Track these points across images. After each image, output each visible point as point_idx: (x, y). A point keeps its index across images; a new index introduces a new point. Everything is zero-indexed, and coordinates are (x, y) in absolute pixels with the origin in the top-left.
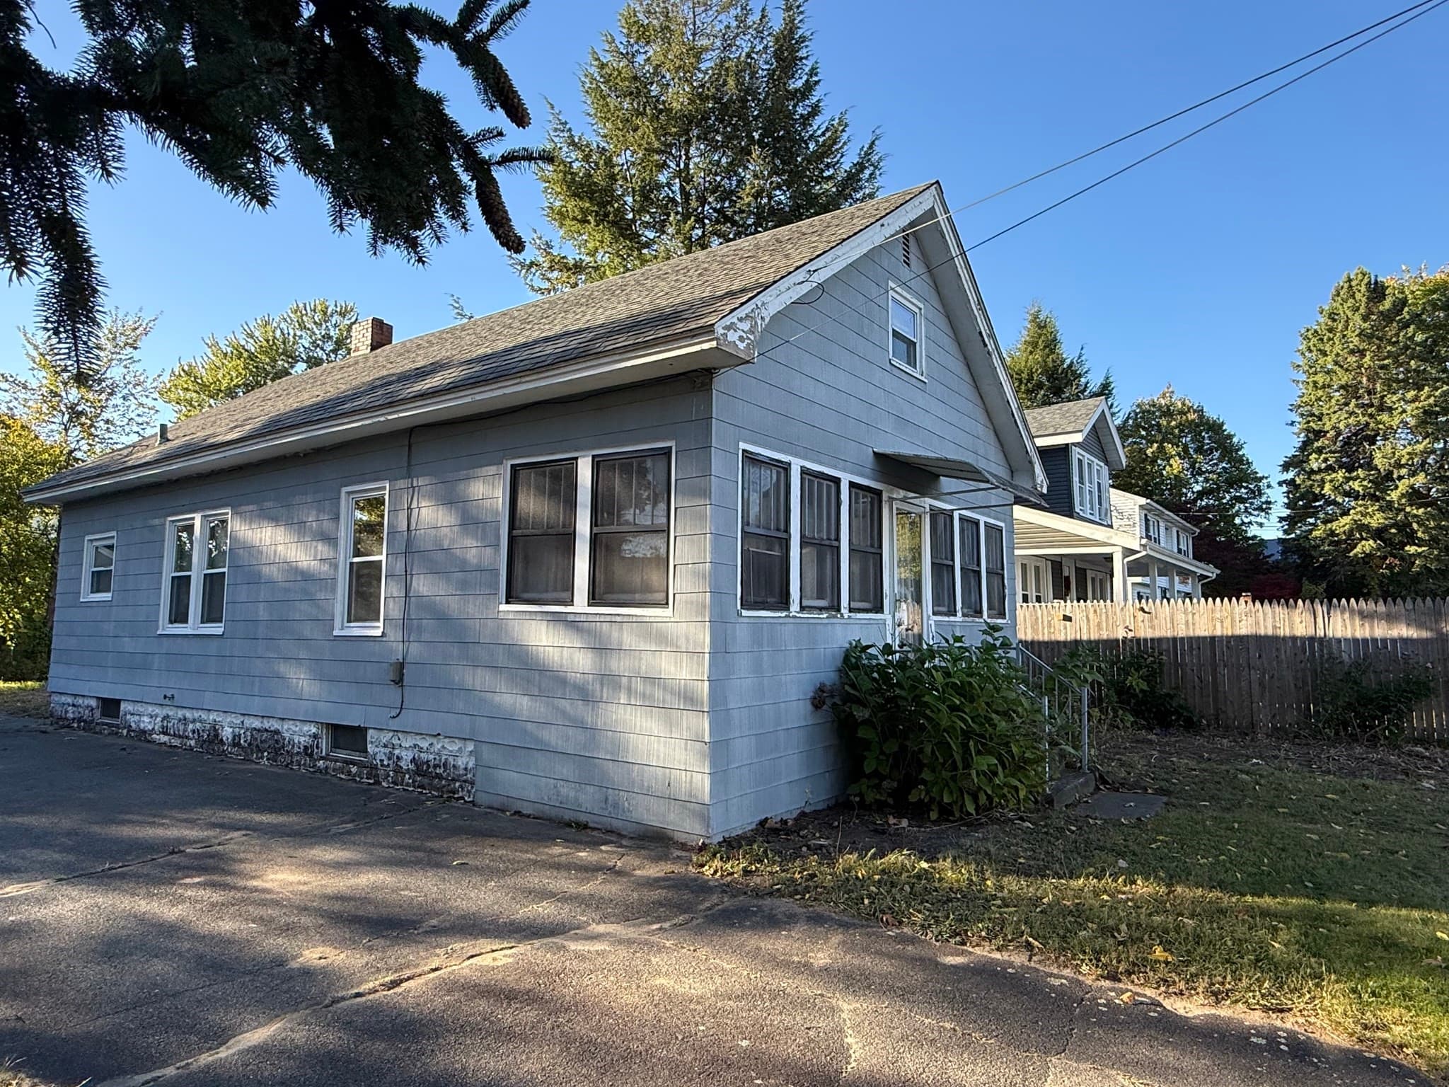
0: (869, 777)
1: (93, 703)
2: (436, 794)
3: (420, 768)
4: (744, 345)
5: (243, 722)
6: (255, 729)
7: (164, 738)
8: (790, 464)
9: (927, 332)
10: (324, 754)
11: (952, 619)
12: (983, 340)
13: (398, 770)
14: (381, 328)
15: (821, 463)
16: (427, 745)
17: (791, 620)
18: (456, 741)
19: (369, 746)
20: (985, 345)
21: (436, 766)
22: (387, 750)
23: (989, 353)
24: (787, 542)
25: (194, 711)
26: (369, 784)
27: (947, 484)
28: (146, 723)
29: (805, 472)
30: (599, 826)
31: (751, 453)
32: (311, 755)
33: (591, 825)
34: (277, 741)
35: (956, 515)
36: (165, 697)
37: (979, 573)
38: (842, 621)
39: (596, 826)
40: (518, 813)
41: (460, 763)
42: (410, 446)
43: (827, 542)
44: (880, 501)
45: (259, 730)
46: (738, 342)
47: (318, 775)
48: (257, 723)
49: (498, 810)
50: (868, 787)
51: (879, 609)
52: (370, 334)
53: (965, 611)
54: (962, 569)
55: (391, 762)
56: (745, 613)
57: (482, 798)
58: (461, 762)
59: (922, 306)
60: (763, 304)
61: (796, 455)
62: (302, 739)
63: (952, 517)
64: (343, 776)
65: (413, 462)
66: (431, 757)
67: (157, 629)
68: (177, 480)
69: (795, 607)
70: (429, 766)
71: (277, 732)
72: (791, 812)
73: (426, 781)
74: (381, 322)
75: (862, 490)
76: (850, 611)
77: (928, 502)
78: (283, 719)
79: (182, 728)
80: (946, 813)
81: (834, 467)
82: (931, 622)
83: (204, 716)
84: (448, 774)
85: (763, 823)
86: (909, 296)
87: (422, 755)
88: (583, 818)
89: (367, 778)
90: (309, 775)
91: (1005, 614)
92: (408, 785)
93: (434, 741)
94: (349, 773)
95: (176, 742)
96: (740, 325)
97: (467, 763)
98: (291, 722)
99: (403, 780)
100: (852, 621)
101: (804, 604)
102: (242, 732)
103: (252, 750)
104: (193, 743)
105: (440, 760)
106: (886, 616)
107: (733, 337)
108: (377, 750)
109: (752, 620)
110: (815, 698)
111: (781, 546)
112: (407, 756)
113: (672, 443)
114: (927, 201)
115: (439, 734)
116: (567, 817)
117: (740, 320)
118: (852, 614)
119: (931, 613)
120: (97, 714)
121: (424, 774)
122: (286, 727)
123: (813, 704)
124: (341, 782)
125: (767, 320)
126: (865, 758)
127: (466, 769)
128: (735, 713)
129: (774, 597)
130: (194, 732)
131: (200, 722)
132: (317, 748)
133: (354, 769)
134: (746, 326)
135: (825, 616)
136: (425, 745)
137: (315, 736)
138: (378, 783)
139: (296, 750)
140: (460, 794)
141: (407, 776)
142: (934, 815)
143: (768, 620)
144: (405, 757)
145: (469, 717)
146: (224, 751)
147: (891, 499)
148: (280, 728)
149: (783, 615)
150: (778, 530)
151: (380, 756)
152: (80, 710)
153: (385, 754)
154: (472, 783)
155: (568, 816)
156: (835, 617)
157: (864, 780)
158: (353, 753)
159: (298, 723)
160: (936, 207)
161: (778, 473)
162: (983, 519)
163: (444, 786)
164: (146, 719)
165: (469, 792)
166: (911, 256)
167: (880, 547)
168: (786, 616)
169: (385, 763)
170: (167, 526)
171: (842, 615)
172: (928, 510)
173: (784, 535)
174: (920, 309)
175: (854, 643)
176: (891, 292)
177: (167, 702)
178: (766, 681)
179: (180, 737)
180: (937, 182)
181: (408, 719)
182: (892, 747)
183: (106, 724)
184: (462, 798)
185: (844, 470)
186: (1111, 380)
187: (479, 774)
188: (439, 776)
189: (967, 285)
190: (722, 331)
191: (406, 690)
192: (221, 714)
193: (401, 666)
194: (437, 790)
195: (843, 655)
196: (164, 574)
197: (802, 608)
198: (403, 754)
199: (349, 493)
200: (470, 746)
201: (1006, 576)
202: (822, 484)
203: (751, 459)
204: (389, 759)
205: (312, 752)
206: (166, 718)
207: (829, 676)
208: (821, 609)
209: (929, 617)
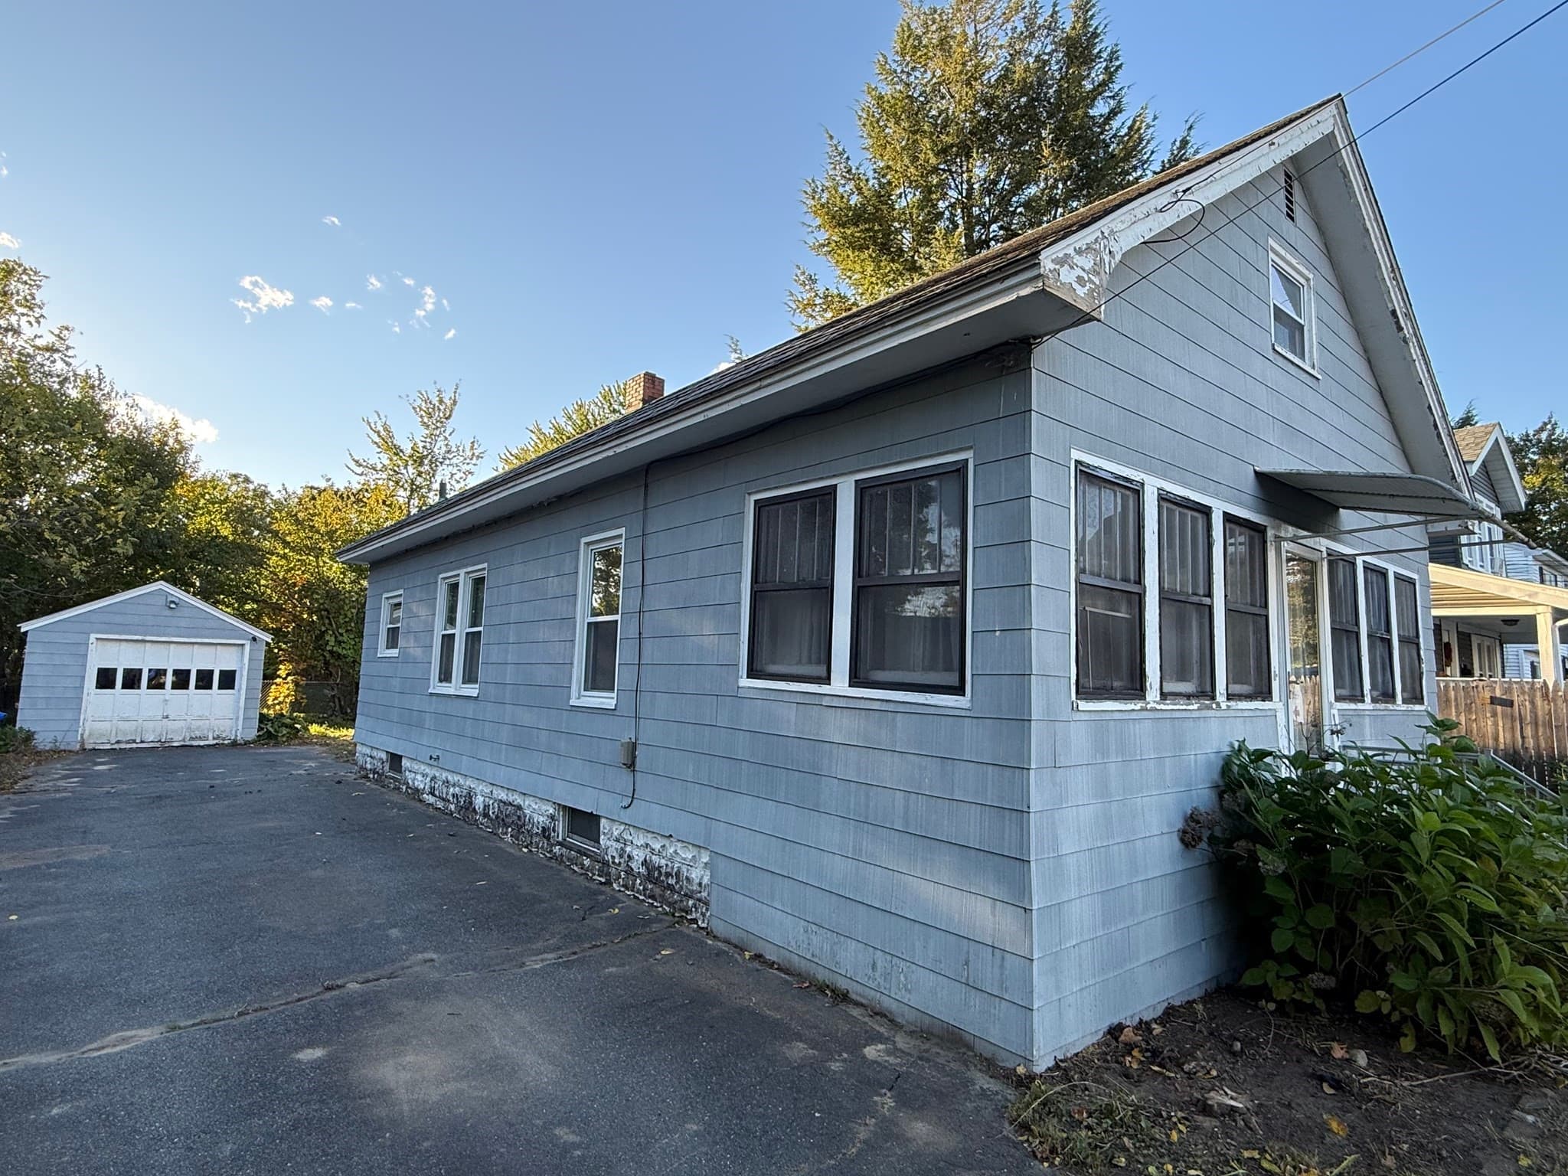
0: (1279, 959)
1: (384, 756)
2: (668, 909)
3: (653, 873)
4: (1085, 290)
5: (492, 792)
6: (501, 801)
7: (431, 799)
8: (1143, 484)
9: (1317, 312)
10: (560, 839)
11: (1360, 706)
12: (1398, 322)
13: (629, 871)
14: (653, 382)
15: (1185, 484)
16: (659, 847)
17: (1151, 715)
18: (690, 847)
19: (602, 837)
20: (1400, 329)
21: (668, 875)
22: (619, 846)
23: (1405, 340)
24: (1141, 598)
25: (454, 775)
26: (601, 883)
27: (1348, 518)
28: (420, 783)
29: (1164, 498)
30: (864, 1001)
31: (1088, 466)
32: (548, 838)
33: (854, 997)
34: (519, 817)
35: (1359, 561)
36: (431, 758)
37: (1389, 642)
38: (1218, 714)
39: (859, 999)
40: (758, 957)
41: (693, 876)
42: (646, 486)
43: (1195, 599)
44: (1265, 542)
45: (505, 803)
46: (1075, 285)
47: (553, 864)
48: (503, 795)
49: (736, 946)
50: (1278, 977)
51: (1265, 694)
52: (642, 388)
53: (1375, 694)
54: (1369, 636)
55: (622, 861)
56: (1083, 705)
57: (719, 927)
58: (695, 875)
59: (1311, 276)
60: (1112, 232)
61: (1151, 471)
62: (541, 819)
63: (1354, 564)
64: (576, 868)
65: (650, 505)
66: (663, 862)
67: (429, 688)
68: (447, 538)
69: (1153, 694)
70: (660, 873)
71: (519, 807)
72: (1154, 1007)
73: (658, 891)
74: (653, 376)
75: (1240, 525)
76: (1228, 699)
77: (1323, 544)
78: (525, 794)
79: (445, 791)
80: (1430, 1044)
81: (1204, 491)
82: (1335, 712)
83: (462, 782)
84: (681, 887)
85: (1115, 1031)
86: (1294, 262)
87: (654, 857)
88: (843, 984)
89: (599, 875)
90: (545, 862)
91: (1422, 699)
92: (638, 891)
93: (666, 842)
94: (582, 866)
95: (440, 804)
96: (1077, 259)
97: (702, 877)
98: (531, 798)
99: (634, 884)
100: (1232, 713)
101: (1165, 690)
102: (491, 802)
103: (499, 824)
104: (452, 807)
105: (672, 868)
106: (1276, 704)
107: (1067, 276)
108: (609, 843)
109: (1093, 717)
110: (1184, 832)
111: (1129, 603)
112: (639, 855)
113: (967, 455)
114: (1324, 123)
115: (671, 836)
116: (820, 977)
117: (1079, 252)
118: (1232, 703)
119: (1332, 699)
120: (387, 767)
121: (656, 882)
122: (527, 803)
123: (1182, 840)
124: (574, 877)
125: (1118, 257)
126: (1274, 926)
127: (700, 884)
128: (1071, 861)
129: (1121, 680)
130: (453, 795)
131: (459, 786)
132: (554, 831)
133: (587, 862)
134: (1087, 262)
135: (1196, 707)
136: (657, 846)
137: (552, 817)
138: (608, 883)
139: (535, 830)
140: (694, 916)
141: (638, 881)
142: (1407, 1044)
143: (1117, 716)
144: (636, 858)
145: (704, 819)
146: (476, 820)
147: (1278, 539)
148: (522, 803)
149: (1138, 707)
150: (1125, 580)
151: (612, 852)
152: (375, 762)
153: (616, 849)
154: (706, 903)
155: (822, 975)
156: (1209, 708)
157: (1271, 964)
158: (588, 842)
159: (538, 801)
160: (1336, 132)
161: (1124, 498)
162: (1392, 569)
163: (676, 902)
164: (419, 777)
165: (703, 915)
166: (1295, 207)
167: (1266, 606)
168: (1143, 709)
169: (617, 861)
170: (439, 583)
171: (1218, 704)
172: (1325, 555)
173: (1135, 589)
174: (1308, 280)
175: (1236, 745)
176: (1271, 255)
177: (432, 762)
178: (1114, 806)
179: (443, 799)
180: (1340, 95)
181: (639, 812)
182: (1323, 917)
183: (393, 778)
184: (695, 921)
185: (1216, 496)
186: (1474, 412)
187: (714, 894)
188: (670, 887)
189: (1377, 245)
190: (1052, 266)
191: (638, 775)
192: (476, 781)
193: (633, 747)
194: (670, 905)
195: (1221, 763)
196: (435, 632)
197: (1164, 696)
198: (635, 853)
199: (588, 544)
200: (705, 858)
201: (1422, 646)
202: (1185, 515)
203: (1087, 476)
204: (621, 856)
205: (550, 835)
206: (434, 778)
207: (1202, 797)
208: (1188, 696)
209: (1331, 705)
